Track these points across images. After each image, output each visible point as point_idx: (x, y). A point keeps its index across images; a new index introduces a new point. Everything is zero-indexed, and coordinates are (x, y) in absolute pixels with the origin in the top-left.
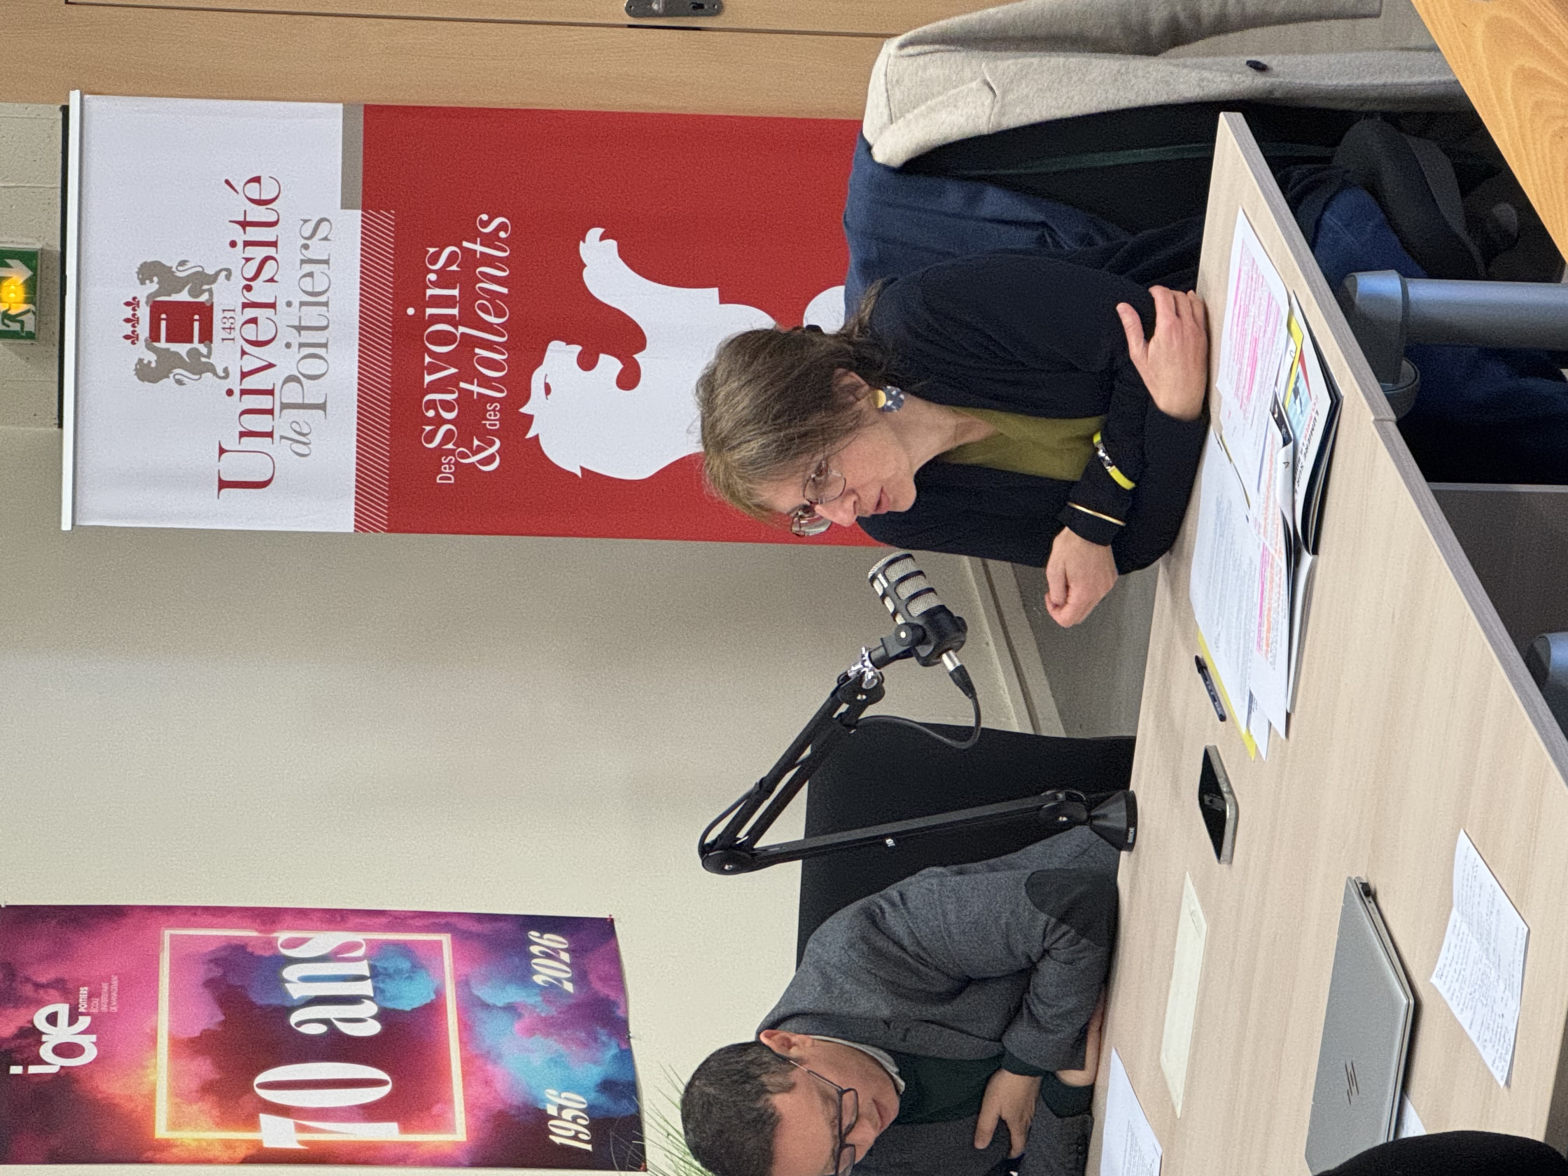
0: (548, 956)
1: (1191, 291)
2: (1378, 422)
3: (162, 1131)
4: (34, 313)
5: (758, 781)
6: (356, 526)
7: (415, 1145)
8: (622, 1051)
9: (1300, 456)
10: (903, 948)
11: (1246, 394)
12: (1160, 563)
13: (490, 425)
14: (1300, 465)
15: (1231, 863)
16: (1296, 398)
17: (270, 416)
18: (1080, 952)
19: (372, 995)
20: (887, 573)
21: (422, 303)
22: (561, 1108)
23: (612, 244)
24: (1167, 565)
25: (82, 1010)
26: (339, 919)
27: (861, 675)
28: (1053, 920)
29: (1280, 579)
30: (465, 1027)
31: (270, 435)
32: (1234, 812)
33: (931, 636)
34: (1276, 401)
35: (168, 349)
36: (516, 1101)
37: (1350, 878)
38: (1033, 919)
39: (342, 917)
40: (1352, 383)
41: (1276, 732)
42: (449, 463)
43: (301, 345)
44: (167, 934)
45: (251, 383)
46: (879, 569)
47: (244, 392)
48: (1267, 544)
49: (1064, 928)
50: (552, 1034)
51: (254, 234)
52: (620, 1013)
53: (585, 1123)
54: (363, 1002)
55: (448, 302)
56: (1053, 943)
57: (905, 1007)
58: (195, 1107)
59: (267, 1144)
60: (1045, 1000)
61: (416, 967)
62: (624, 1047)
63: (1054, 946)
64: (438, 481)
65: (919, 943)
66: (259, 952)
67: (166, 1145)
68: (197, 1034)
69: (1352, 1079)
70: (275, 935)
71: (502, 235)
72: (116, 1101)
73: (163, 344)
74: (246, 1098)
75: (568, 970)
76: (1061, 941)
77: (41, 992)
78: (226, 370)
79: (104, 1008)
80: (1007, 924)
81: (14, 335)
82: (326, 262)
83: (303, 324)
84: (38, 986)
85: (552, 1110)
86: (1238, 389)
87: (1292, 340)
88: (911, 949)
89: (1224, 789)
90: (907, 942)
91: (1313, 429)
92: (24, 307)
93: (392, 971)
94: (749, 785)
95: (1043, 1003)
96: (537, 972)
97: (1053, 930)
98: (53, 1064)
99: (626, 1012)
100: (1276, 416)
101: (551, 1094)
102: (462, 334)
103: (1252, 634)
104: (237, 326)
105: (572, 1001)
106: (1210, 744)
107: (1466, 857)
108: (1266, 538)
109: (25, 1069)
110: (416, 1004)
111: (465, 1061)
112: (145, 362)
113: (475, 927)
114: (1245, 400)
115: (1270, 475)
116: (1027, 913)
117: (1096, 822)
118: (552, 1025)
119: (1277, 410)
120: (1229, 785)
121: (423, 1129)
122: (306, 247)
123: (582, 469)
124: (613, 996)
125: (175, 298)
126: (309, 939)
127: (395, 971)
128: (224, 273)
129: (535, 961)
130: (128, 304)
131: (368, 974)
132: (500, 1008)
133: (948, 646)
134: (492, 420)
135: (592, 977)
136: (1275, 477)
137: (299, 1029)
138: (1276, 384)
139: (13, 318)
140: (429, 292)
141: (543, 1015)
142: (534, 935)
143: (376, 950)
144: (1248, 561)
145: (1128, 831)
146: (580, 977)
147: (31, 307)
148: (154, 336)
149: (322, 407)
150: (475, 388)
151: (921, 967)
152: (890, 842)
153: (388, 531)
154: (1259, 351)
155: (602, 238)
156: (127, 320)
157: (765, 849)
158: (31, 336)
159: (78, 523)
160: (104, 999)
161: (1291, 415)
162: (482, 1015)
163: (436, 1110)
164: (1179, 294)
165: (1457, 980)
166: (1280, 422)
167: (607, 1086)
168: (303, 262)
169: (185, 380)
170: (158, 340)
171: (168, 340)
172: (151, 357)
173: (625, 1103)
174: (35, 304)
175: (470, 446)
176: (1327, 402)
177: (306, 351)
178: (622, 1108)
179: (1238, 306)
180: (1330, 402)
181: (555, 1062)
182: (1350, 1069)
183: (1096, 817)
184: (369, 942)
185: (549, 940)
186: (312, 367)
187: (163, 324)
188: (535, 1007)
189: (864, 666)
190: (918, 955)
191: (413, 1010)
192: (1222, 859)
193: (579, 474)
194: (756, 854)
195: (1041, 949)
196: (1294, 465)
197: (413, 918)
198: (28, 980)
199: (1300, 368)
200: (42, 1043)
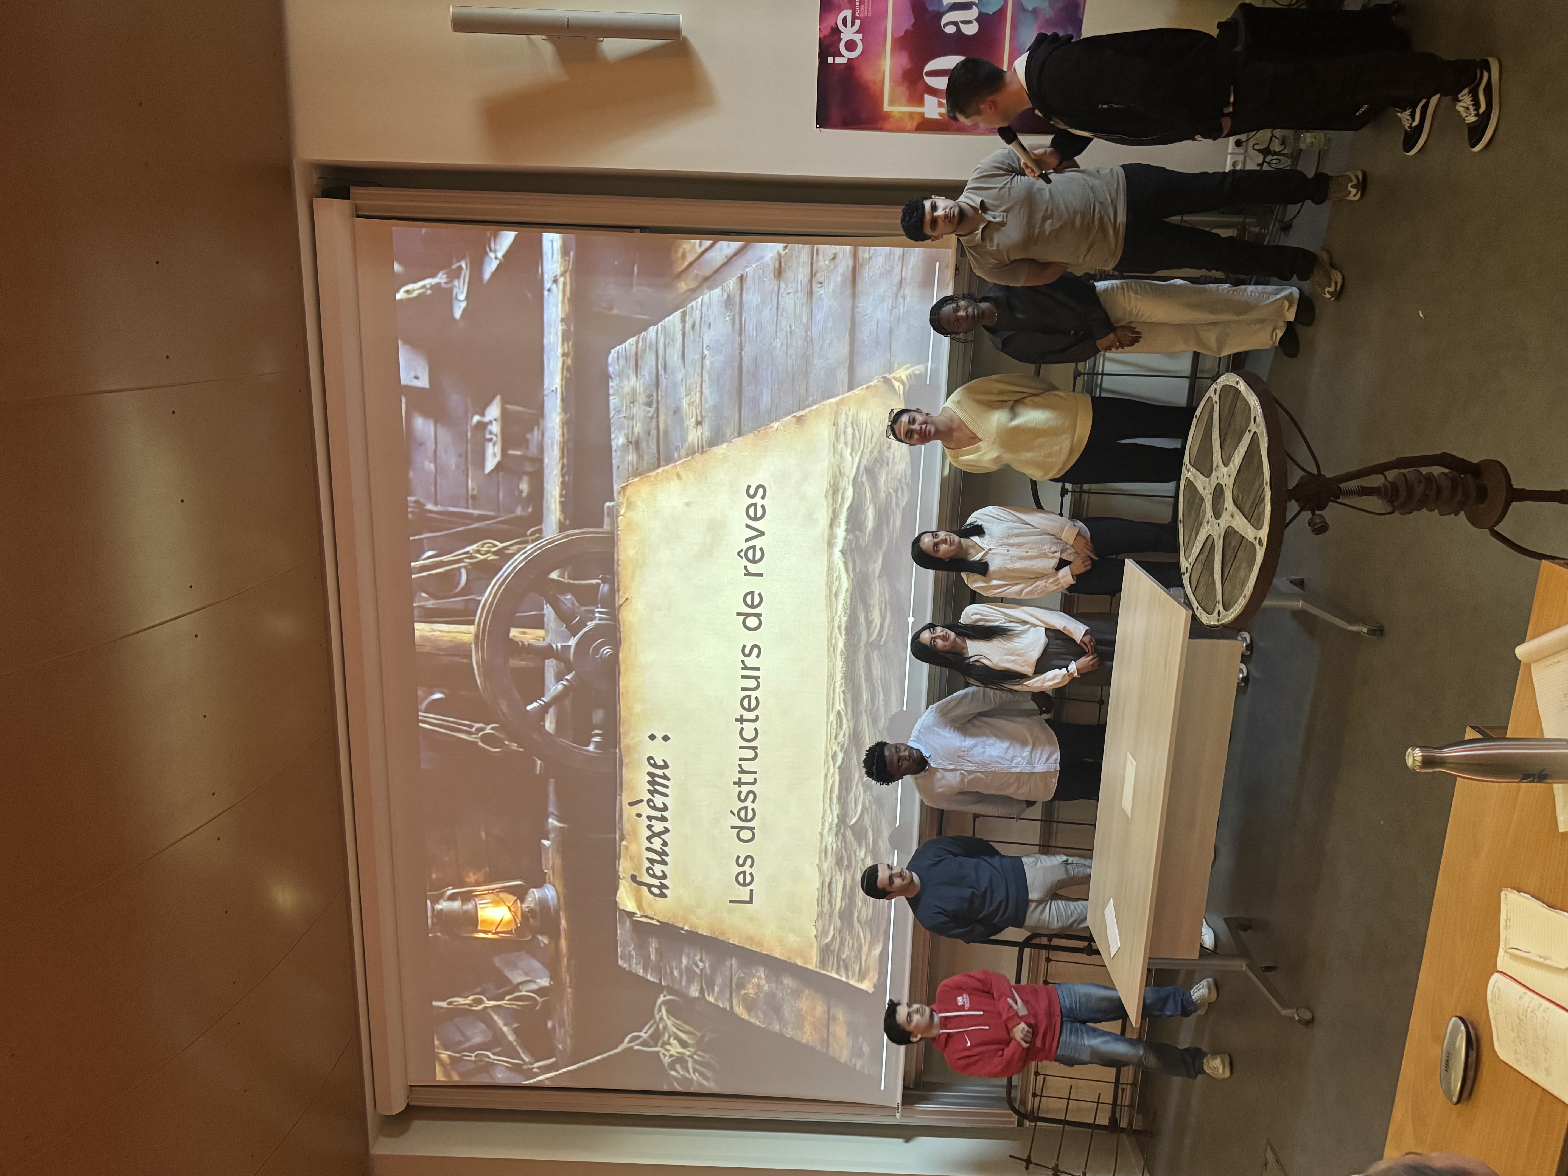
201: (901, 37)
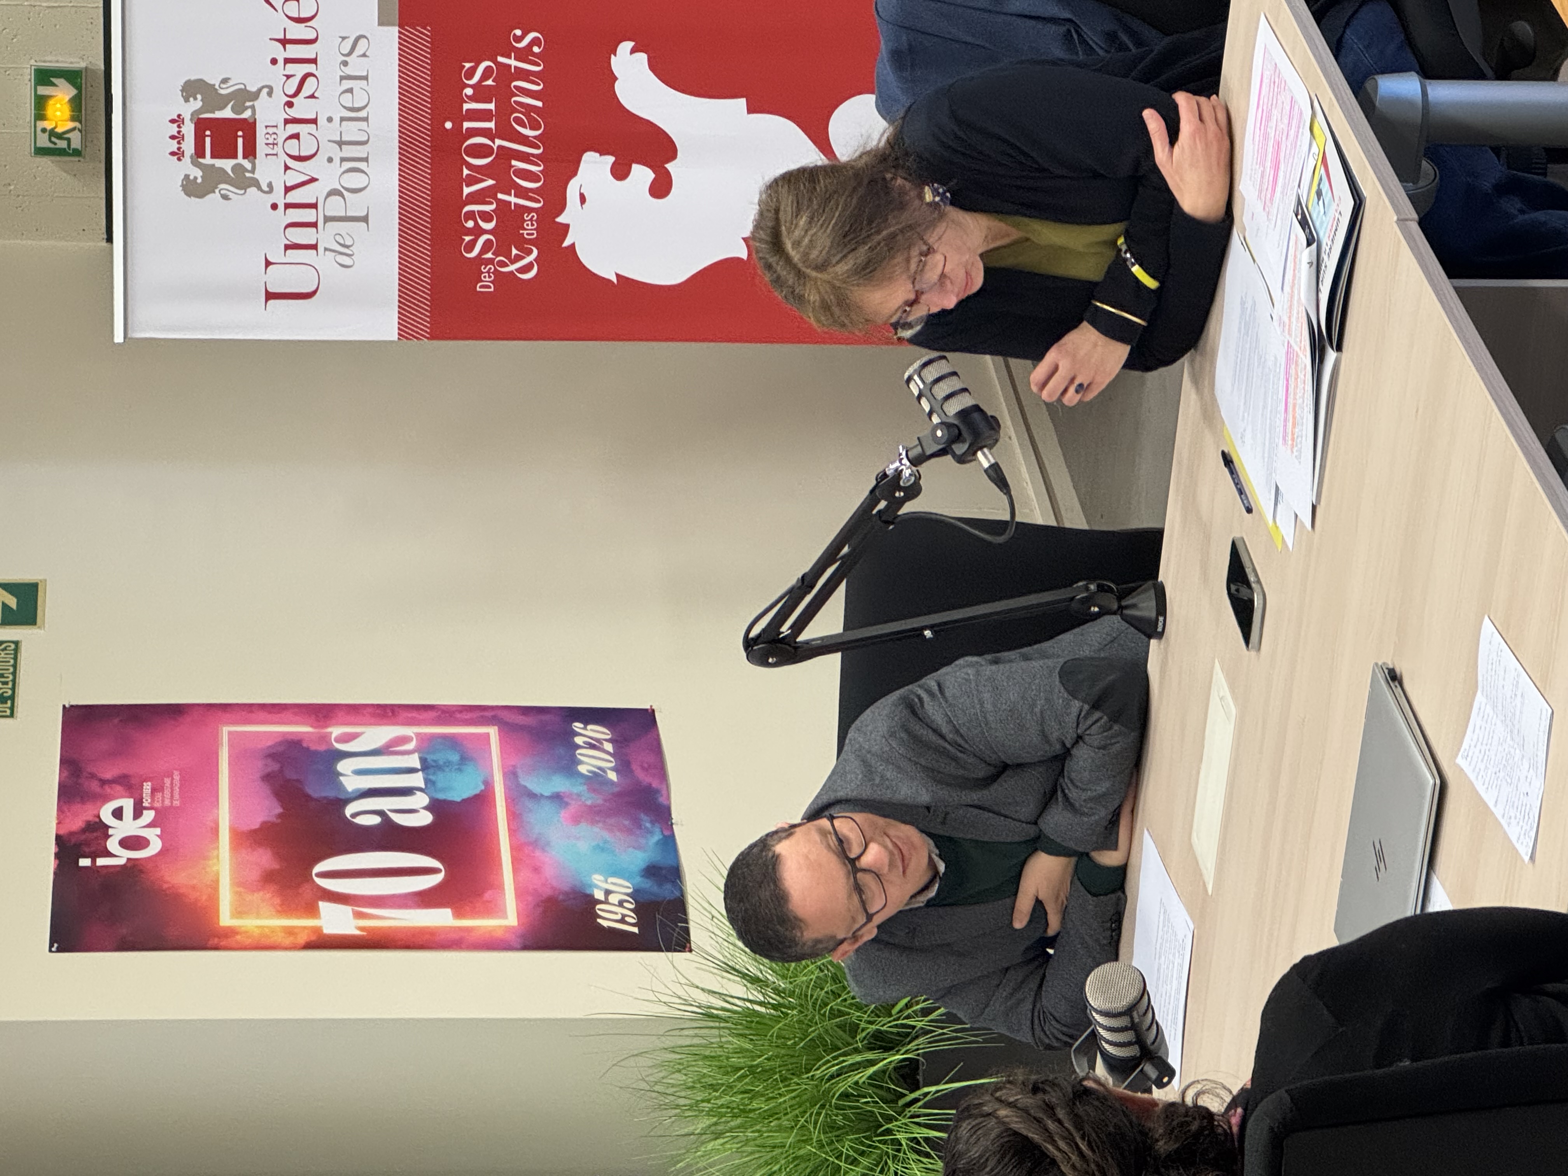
0: (592, 747)
1: (1214, 96)
2: (1401, 221)
3: (226, 919)
4: (80, 131)
5: (800, 576)
6: (399, 334)
7: (468, 930)
8: (664, 836)
9: (1324, 256)
10: (942, 737)
11: (1269, 196)
12: (1185, 360)
13: (528, 234)
14: (1323, 265)
15: (1259, 649)
16: (1319, 199)
17: (314, 230)
18: (1112, 737)
19: (423, 786)
20: (922, 374)
21: (459, 117)
22: (608, 893)
23: (643, 57)
24: (1192, 362)
25: (146, 804)
26: (390, 714)
27: (898, 473)
28: (1086, 707)
29: (1305, 376)
30: (513, 816)
31: (314, 247)
32: (1261, 602)
33: (965, 434)
34: (1299, 203)
35: (213, 165)
36: (565, 887)
37: (1376, 664)
38: (1067, 706)
39: (393, 712)
40: (1374, 183)
41: (1302, 522)
42: (488, 272)
43: (343, 160)
44: (226, 731)
45: (295, 197)
46: (915, 371)
47: (288, 206)
48: (1292, 342)
49: (1097, 715)
50: (598, 822)
51: (294, 51)
52: (662, 800)
53: (632, 907)
54: (414, 794)
55: (484, 115)
56: (1086, 730)
57: (943, 793)
58: (257, 897)
59: (327, 930)
60: (1079, 784)
61: (465, 759)
62: (667, 833)
63: (1088, 732)
64: (478, 289)
65: (957, 732)
66: (313, 747)
67: (231, 932)
68: (256, 826)
69: (1380, 856)
70: (329, 730)
71: (536, 49)
72: (181, 891)
73: (208, 160)
74: (306, 887)
75: (612, 759)
76: (1093, 727)
77: (106, 787)
78: (270, 185)
79: (167, 802)
80: (1042, 712)
81: (61, 152)
82: (366, 78)
83: (345, 138)
84: (103, 782)
85: (599, 895)
86: (1260, 191)
87: (1314, 144)
88: (950, 736)
89: (1252, 579)
90: (945, 729)
91: (1336, 230)
92: (71, 125)
93: (441, 763)
94: (792, 580)
95: (1077, 787)
96: (581, 762)
97: (1086, 718)
98: (120, 857)
99: (668, 797)
100: (1299, 217)
101: (597, 879)
102: (499, 147)
103: (1278, 430)
104: (280, 141)
105: (616, 790)
106: (1237, 535)
107: (1490, 643)
108: (1290, 334)
109: (94, 862)
110: (466, 795)
111: (516, 849)
112: (192, 177)
113: (521, 720)
114: (1267, 202)
115: (1294, 275)
116: (1061, 701)
117: (1126, 612)
118: (599, 813)
119: (1300, 211)
120: (1257, 575)
121: (475, 913)
122: (345, 63)
123: (618, 275)
124: (655, 784)
125: (219, 115)
126: (362, 733)
127: (445, 763)
128: (265, 90)
129: (579, 751)
130: (173, 121)
131: (419, 766)
132: (547, 797)
133: (983, 444)
134: (529, 230)
135: (635, 767)
136: (1300, 278)
137: (354, 820)
138: (1299, 186)
139: (60, 136)
140: (466, 106)
141: (589, 803)
142: (577, 726)
143: (426, 744)
144: (1273, 359)
145: (1157, 620)
146: (623, 766)
147: (77, 124)
148: (200, 152)
149: (365, 219)
150: (513, 199)
151: (959, 755)
152: (928, 633)
153: (428, 338)
154: (1282, 155)
155: (633, 51)
156: (173, 137)
157: (807, 642)
158: (77, 153)
159: (129, 336)
160: (167, 793)
161: (1314, 216)
162: (529, 804)
163: (487, 895)
164: (1202, 100)
165: (1482, 761)
166: (1304, 223)
167: (652, 871)
168: (342, 78)
169: (231, 195)
170: (203, 156)
171: (213, 156)
172: (196, 173)
173: (668, 886)
174: (80, 122)
175: (508, 255)
176: (1349, 204)
177: (348, 165)
178: (667, 892)
179: (1260, 110)
180: (1353, 203)
181: (601, 849)
182: (1378, 846)
183: (1127, 607)
184: (418, 735)
185: (591, 730)
186: (355, 181)
187: (208, 140)
188: (579, 795)
189: (902, 464)
190: (956, 743)
191: (464, 801)
192: (1250, 646)
193: (615, 280)
194: (799, 647)
195: (1075, 735)
196: (1318, 266)
197: (461, 712)
198: (93, 776)
199: (1323, 171)
200: (108, 836)
201: (255, 832)
